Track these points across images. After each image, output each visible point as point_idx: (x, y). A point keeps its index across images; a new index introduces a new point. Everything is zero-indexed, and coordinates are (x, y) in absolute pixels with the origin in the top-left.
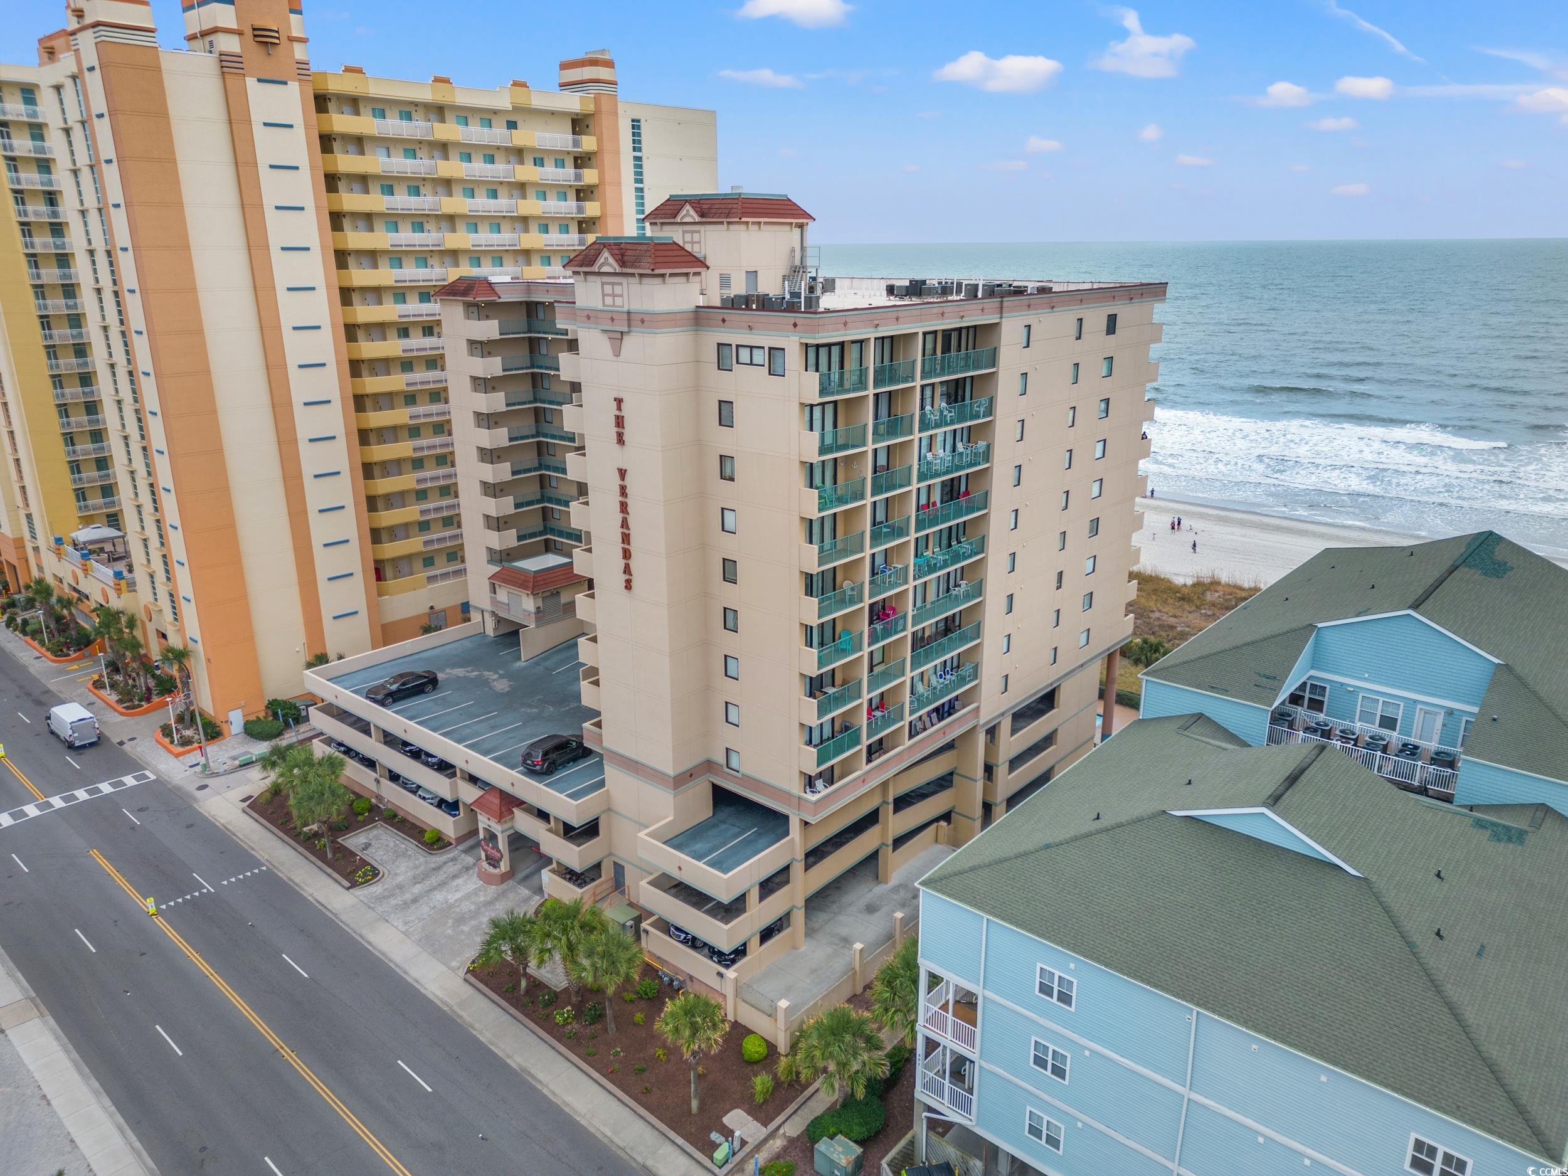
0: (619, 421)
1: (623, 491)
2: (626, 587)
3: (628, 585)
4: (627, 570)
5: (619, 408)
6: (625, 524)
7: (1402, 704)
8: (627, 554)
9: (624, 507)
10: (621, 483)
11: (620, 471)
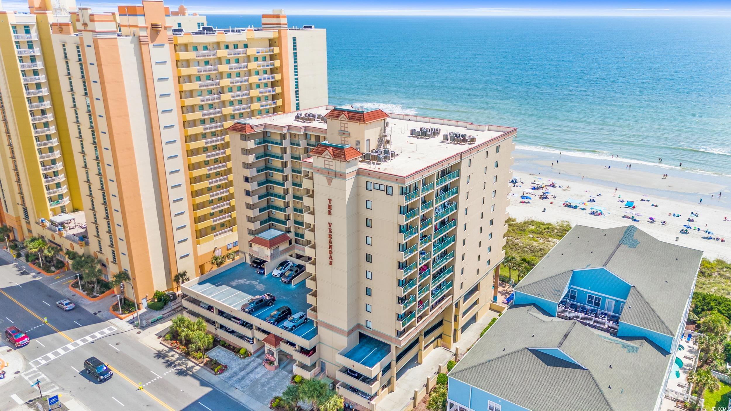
0: (330, 207)
1: (330, 231)
2: (330, 264)
4: (331, 258)
5: (330, 203)
6: (330, 242)
7: (601, 298)
8: (331, 252)
9: (330, 236)
10: (330, 228)
11: (329, 223)
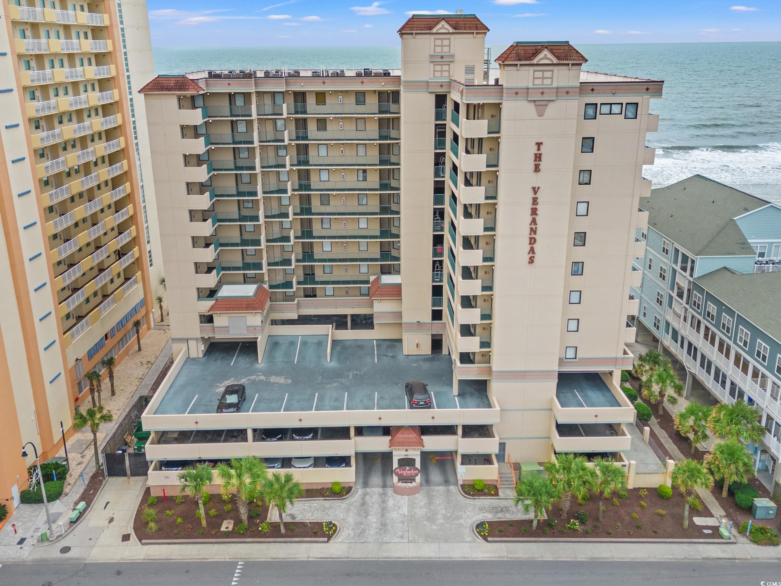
0: (538, 157)
1: (535, 201)
3: (531, 261)
4: (532, 250)
5: (539, 149)
6: (534, 221)
7: (767, 245)
8: (533, 241)
9: (534, 212)
10: (534, 196)
11: (534, 188)
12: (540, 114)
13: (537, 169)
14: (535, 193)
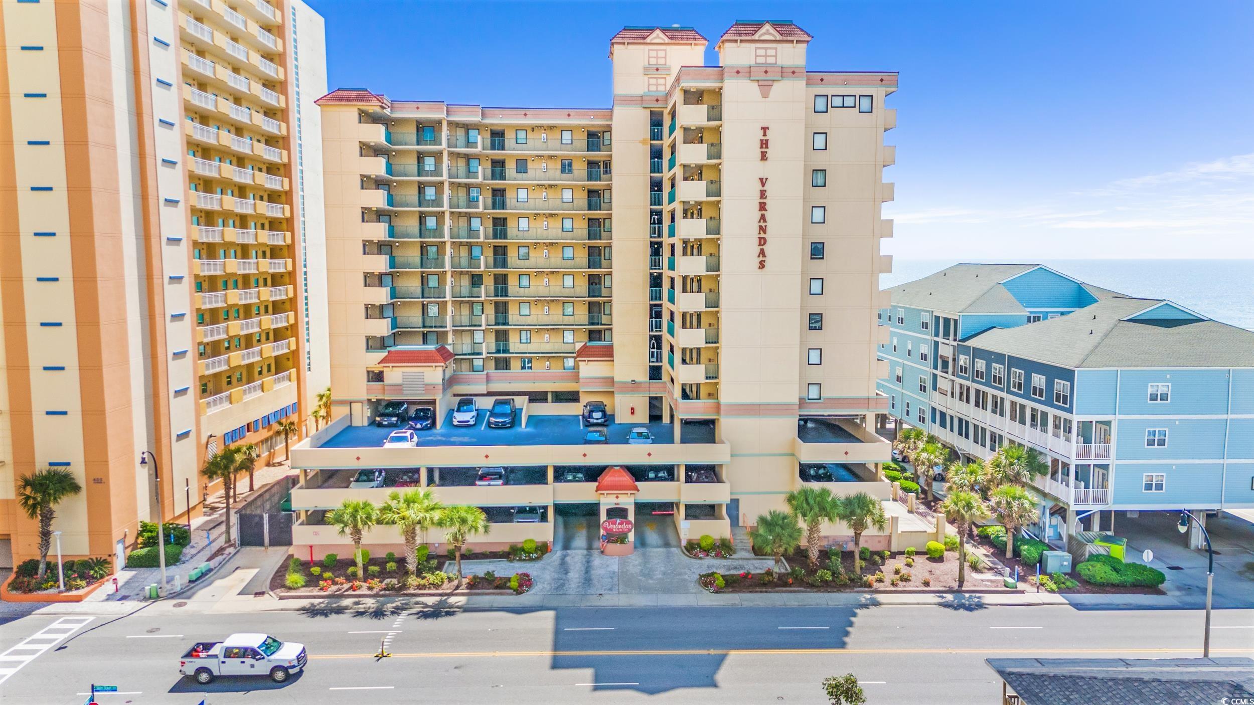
0: (764, 144)
1: (763, 194)
2: (760, 267)
3: (762, 265)
4: (762, 253)
5: (765, 135)
7: (1041, 315)
8: (762, 241)
9: (763, 207)
10: (762, 189)
11: (761, 179)
12: (765, 95)
13: (764, 157)
14: (763, 185)
